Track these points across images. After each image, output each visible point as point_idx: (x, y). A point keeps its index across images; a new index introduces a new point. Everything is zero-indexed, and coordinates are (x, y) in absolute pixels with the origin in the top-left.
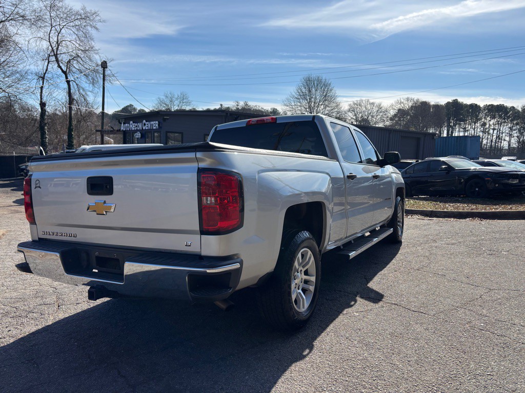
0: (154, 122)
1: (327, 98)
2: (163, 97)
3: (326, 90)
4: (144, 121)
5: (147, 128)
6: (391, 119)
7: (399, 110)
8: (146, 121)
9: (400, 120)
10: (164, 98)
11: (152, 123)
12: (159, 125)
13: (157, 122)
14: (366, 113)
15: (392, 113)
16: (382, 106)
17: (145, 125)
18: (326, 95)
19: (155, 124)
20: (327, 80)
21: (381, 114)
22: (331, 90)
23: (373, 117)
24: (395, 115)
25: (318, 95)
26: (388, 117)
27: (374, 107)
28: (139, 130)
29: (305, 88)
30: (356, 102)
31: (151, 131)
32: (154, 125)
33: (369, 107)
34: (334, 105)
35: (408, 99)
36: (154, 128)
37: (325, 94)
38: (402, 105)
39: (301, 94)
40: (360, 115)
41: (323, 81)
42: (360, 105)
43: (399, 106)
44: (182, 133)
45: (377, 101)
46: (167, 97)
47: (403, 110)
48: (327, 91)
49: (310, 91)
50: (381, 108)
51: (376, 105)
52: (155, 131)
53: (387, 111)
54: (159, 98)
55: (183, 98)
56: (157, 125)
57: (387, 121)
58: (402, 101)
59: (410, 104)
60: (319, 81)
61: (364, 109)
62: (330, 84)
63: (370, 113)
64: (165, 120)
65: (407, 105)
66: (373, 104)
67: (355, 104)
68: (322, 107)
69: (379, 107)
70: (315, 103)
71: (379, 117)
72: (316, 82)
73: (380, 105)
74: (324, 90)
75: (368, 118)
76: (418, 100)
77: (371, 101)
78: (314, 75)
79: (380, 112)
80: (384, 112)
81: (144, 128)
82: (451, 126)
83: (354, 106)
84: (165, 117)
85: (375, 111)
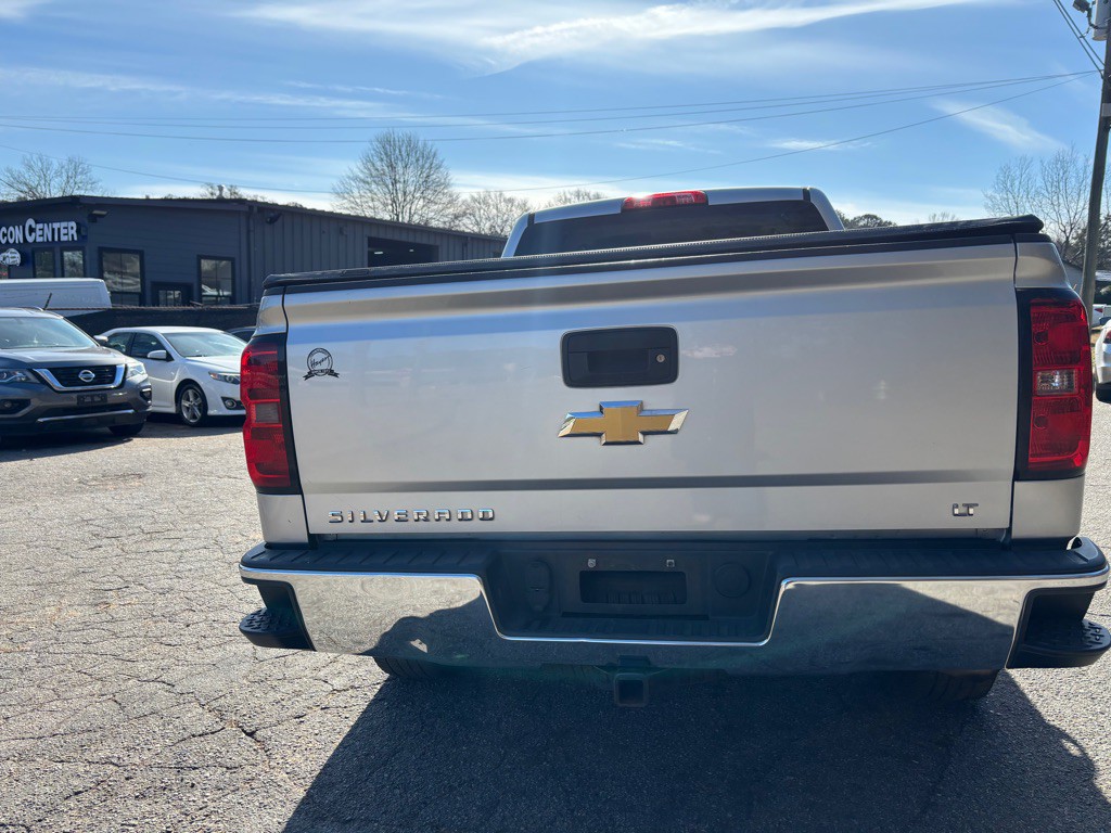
0: (64, 224)
1: (431, 185)
2: (19, 168)
3: (427, 165)
4: (30, 222)
5: (39, 239)
8: (37, 222)
11: (56, 225)
12: (78, 231)
13: (73, 224)
14: (499, 222)
16: (528, 205)
17: (32, 230)
18: (428, 176)
19: (68, 230)
20: (429, 147)
22: (439, 166)
25: (411, 176)
27: (514, 208)
28: (14, 245)
29: (382, 160)
30: (476, 196)
31: (56, 247)
32: (63, 231)
33: (503, 206)
34: (445, 200)
35: (578, 194)
36: (64, 238)
37: (425, 175)
39: (374, 173)
40: (488, 225)
41: (420, 144)
42: (486, 203)
44: (141, 254)
45: (519, 197)
48: (430, 169)
49: (392, 167)
51: (516, 203)
52: (71, 246)
55: (75, 168)
56: (74, 232)
60: (411, 145)
61: (495, 211)
62: (435, 154)
63: (506, 221)
64: (94, 218)
66: (511, 201)
67: (474, 200)
68: (421, 202)
69: (524, 208)
70: (405, 193)
72: (403, 149)
73: (525, 205)
74: (423, 165)
75: (502, 231)
76: (598, 197)
77: (508, 195)
78: (399, 133)
81: (30, 239)
83: (472, 204)
84: (95, 212)
85: (516, 216)
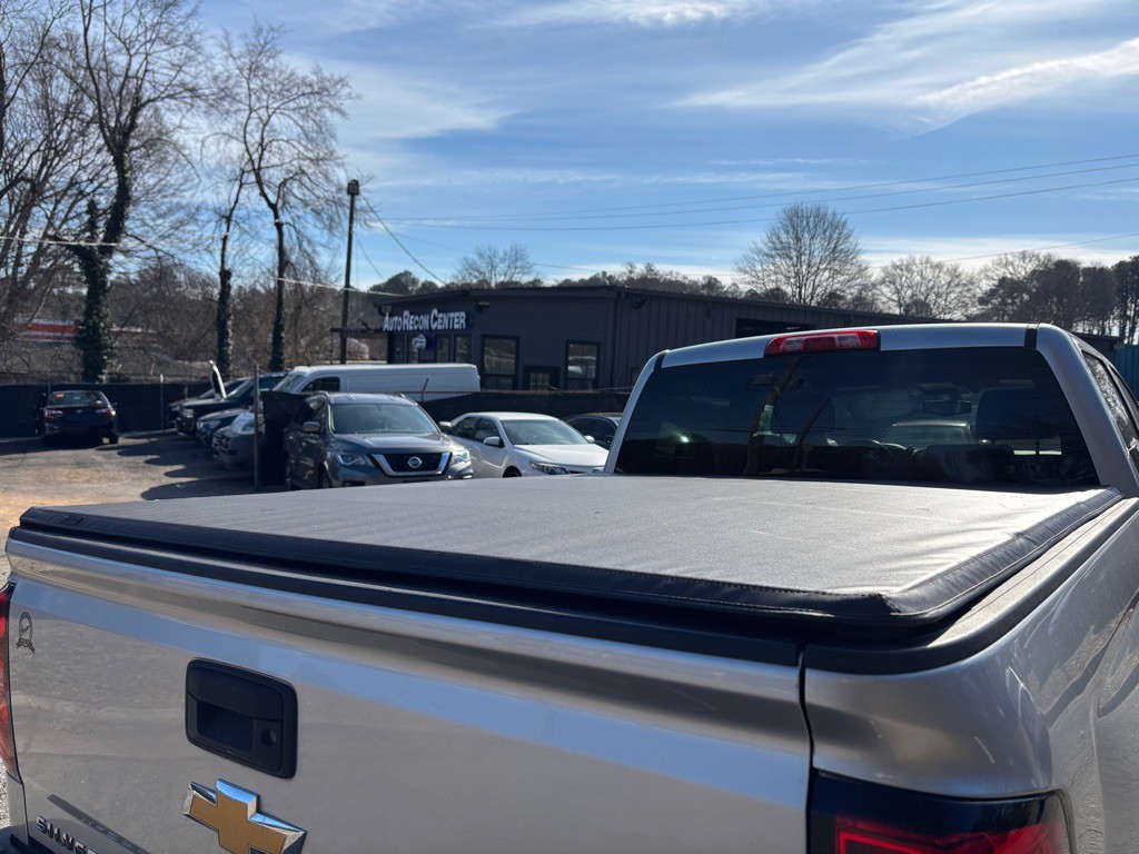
0: (457, 314)
1: (838, 255)
2: (473, 257)
3: (835, 236)
4: (435, 311)
5: (440, 327)
6: (982, 301)
7: (1003, 281)
8: (439, 312)
9: (1004, 303)
10: (476, 257)
11: (452, 315)
12: (467, 321)
13: (463, 314)
14: (923, 289)
15: (986, 285)
16: (960, 270)
17: (435, 319)
18: (836, 247)
19: (458, 319)
20: (838, 217)
21: (959, 289)
22: (848, 237)
23: (938, 295)
24: (992, 293)
25: (818, 248)
26: (974, 296)
27: (941, 274)
28: (423, 331)
29: (787, 232)
30: (898, 263)
31: (449, 333)
32: (456, 321)
33: (929, 273)
34: (854, 269)
35: (1023, 256)
36: (456, 327)
37: (832, 245)
38: (1010, 268)
39: (779, 246)
40: (910, 292)
41: (830, 218)
42: (909, 269)
43: (1001, 272)
44: (517, 339)
45: (949, 261)
46: (481, 256)
47: (1011, 280)
48: (838, 239)
49: (798, 239)
50: (957, 277)
51: (945, 269)
52: (458, 333)
53: (972, 283)
54: (465, 259)
55: (516, 258)
56: (463, 321)
57: (973, 305)
58: (1011, 258)
59: (1030, 267)
60: (819, 216)
61: (918, 278)
62: (844, 224)
63: (932, 288)
64: (480, 309)
65: (1023, 270)
66: (939, 266)
67: (896, 267)
68: (827, 274)
69: (954, 274)
70: (809, 266)
71: (953, 296)
72: (811, 219)
73: (955, 270)
74: (831, 236)
75: (926, 298)
76: (1049, 258)
77: (935, 260)
78: (808, 204)
79: (957, 285)
80: (965, 285)
81: (434, 327)
82: (1129, 317)
83: (893, 272)
84: (481, 303)
85: (943, 283)
